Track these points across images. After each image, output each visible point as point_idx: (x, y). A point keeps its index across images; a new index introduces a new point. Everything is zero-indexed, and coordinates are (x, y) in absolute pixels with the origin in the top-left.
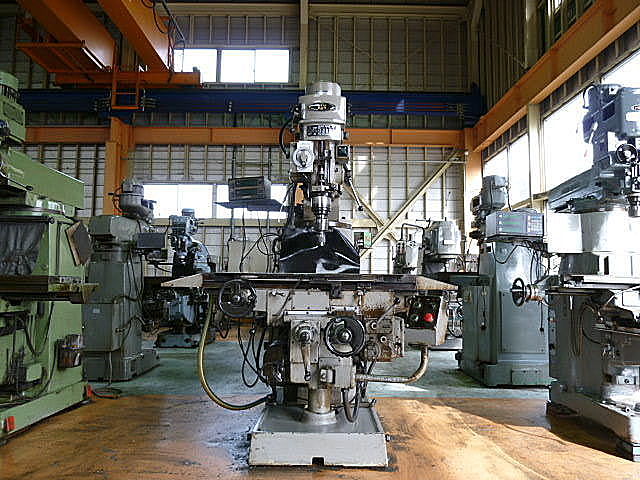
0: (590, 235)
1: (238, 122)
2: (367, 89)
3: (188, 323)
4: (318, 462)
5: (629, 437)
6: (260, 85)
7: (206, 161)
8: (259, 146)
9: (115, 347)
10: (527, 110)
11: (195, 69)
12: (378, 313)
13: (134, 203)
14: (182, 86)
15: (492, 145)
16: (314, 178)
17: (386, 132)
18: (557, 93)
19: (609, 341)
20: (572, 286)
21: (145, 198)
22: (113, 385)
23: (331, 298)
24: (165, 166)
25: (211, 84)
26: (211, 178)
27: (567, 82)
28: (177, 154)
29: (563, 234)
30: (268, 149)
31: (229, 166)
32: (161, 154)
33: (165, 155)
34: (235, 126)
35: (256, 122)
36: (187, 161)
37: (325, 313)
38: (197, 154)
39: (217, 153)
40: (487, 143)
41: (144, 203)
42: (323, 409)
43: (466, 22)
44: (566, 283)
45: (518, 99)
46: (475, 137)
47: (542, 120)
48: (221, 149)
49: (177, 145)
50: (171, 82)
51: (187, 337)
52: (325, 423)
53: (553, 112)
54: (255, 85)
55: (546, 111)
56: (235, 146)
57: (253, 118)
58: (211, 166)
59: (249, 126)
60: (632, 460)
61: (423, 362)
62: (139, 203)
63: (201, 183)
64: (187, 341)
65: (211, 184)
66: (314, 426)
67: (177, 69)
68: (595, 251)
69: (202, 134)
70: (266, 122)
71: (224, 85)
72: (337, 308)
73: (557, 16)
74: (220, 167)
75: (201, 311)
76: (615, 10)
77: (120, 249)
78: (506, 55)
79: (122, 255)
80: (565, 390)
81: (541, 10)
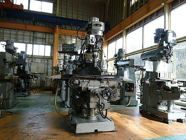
0: (155, 67)
1: (35, 24)
2: (77, 19)
3: (23, 89)
4: (96, 131)
5: (167, 118)
6: (43, 13)
7: (24, 35)
8: (42, 33)
9: (7, 98)
10: (123, 31)
11: (21, 4)
12: (113, 87)
13: (11, 48)
14: (16, 9)
15: (111, 39)
16: (95, 46)
17: (82, 32)
18: (131, 27)
19: (160, 94)
20: (157, 80)
21: (15, 47)
22: (7, 110)
23: (101, 83)
24: (9, 36)
25: (26, 10)
26: (25, 41)
27: (134, 25)
28: (13, 32)
29: (149, 66)
30: (45, 34)
31: (32, 38)
32: (7, 31)
33: (9, 32)
34: (34, 25)
35: (41, 24)
36: (17, 35)
37: (99, 87)
38: (20, 33)
39: (28, 33)
40: (110, 39)
41: (14, 48)
42: (94, 115)
43: (105, 4)
44: (155, 79)
45: (120, 28)
46: (106, 37)
47: (127, 34)
48: (29, 32)
49: (13, 29)
50: (12, 7)
51: (23, 93)
52: (94, 119)
53: (130, 33)
54: (41, 12)
55: (128, 32)
56: (34, 32)
57: (40, 23)
58: (25, 37)
59: (39, 26)
60: (168, 124)
61: (129, 101)
62: (13, 48)
63: (21, 43)
64: (23, 94)
65: (25, 43)
66: (91, 121)
67: (14, 3)
68: (157, 71)
69: (22, 26)
70: (45, 25)
71: (31, 11)
72: (102, 86)
73: (133, 6)
74: (28, 38)
75: (27, 85)
76: (150, 8)
77: (7, 64)
78: (117, 14)
79: (8, 66)
80: (147, 107)
81: (128, 4)
